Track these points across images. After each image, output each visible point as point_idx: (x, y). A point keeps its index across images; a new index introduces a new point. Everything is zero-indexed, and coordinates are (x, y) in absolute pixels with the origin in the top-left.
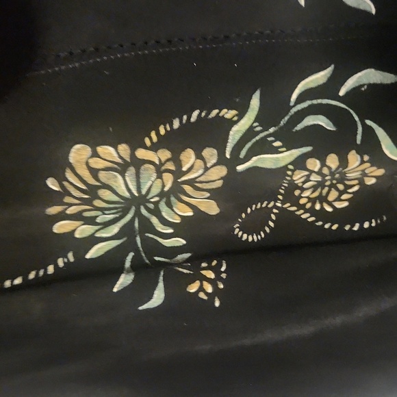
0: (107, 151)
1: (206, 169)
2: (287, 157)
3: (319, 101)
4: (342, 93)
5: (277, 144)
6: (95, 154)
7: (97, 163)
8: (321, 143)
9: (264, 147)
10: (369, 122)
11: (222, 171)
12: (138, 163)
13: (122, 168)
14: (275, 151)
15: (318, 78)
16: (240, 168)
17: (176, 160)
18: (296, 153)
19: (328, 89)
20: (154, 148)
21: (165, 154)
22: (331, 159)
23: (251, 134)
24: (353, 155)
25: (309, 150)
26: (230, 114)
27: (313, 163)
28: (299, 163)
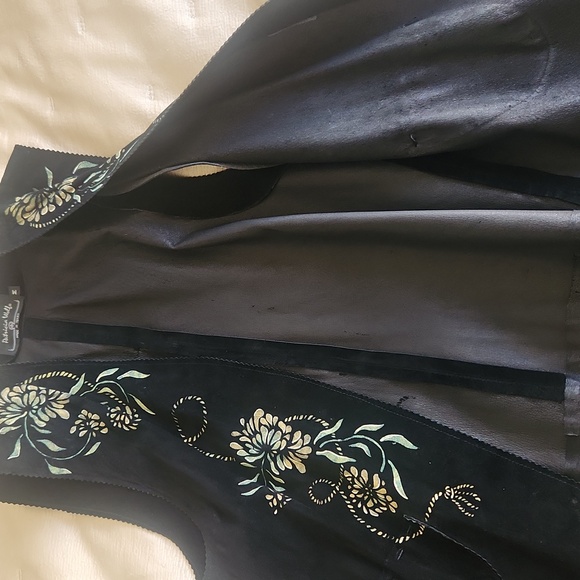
0: (269, 416)
1: (303, 446)
2: (342, 459)
4: (382, 440)
5: (339, 449)
6: (264, 417)
7: (263, 421)
8: (361, 461)
9: (331, 447)
10: (389, 462)
11: (308, 450)
12: (277, 428)
13: (270, 428)
14: (337, 452)
15: (374, 427)
16: (318, 453)
17: (292, 434)
18: (346, 459)
19: (377, 435)
20: (287, 424)
21: (289, 429)
22: (364, 473)
23: (329, 437)
24: (376, 477)
25: (354, 461)
26: (326, 424)
27: (354, 470)
28: (347, 466)
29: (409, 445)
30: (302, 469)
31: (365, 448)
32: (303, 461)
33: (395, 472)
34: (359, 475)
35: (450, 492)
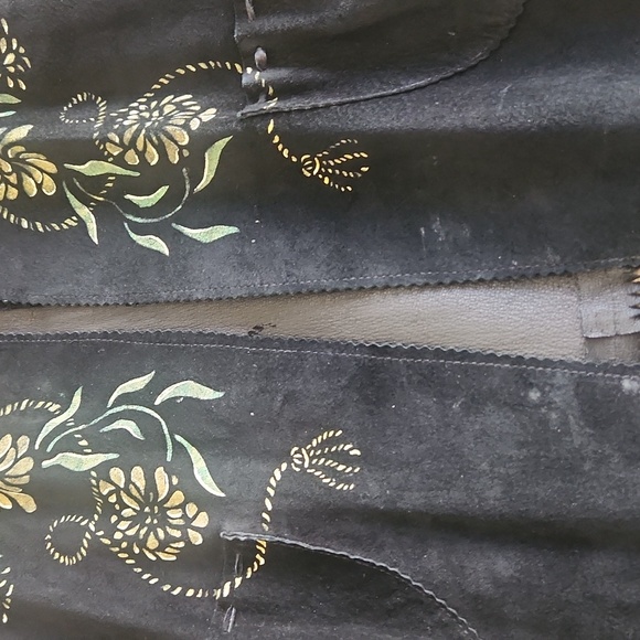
1: (16, 461)
2: (92, 461)
3: (135, 407)
4: (157, 402)
5: (84, 443)
8: (128, 453)
9: (70, 445)
10: (178, 438)
11: (27, 465)
14: (80, 451)
16: (46, 464)
18: (101, 458)
19: (146, 396)
22: (138, 475)
23: (63, 427)
24: (160, 474)
25: (115, 456)
26: (54, 407)
27: (117, 475)
28: (103, 471)
29: (208, 394)
30: (29, 505)
31: (131, 427)
32: (25, 489)
33: (194, 453)
34: (128, 481)
35: (301, 458)
